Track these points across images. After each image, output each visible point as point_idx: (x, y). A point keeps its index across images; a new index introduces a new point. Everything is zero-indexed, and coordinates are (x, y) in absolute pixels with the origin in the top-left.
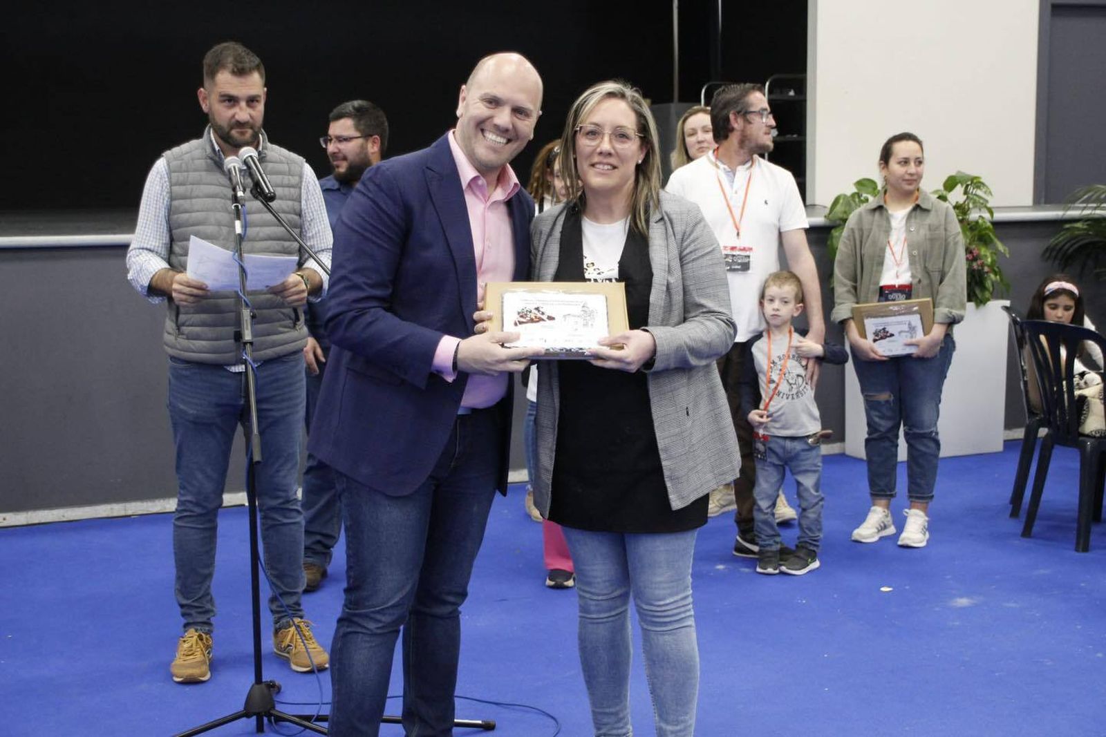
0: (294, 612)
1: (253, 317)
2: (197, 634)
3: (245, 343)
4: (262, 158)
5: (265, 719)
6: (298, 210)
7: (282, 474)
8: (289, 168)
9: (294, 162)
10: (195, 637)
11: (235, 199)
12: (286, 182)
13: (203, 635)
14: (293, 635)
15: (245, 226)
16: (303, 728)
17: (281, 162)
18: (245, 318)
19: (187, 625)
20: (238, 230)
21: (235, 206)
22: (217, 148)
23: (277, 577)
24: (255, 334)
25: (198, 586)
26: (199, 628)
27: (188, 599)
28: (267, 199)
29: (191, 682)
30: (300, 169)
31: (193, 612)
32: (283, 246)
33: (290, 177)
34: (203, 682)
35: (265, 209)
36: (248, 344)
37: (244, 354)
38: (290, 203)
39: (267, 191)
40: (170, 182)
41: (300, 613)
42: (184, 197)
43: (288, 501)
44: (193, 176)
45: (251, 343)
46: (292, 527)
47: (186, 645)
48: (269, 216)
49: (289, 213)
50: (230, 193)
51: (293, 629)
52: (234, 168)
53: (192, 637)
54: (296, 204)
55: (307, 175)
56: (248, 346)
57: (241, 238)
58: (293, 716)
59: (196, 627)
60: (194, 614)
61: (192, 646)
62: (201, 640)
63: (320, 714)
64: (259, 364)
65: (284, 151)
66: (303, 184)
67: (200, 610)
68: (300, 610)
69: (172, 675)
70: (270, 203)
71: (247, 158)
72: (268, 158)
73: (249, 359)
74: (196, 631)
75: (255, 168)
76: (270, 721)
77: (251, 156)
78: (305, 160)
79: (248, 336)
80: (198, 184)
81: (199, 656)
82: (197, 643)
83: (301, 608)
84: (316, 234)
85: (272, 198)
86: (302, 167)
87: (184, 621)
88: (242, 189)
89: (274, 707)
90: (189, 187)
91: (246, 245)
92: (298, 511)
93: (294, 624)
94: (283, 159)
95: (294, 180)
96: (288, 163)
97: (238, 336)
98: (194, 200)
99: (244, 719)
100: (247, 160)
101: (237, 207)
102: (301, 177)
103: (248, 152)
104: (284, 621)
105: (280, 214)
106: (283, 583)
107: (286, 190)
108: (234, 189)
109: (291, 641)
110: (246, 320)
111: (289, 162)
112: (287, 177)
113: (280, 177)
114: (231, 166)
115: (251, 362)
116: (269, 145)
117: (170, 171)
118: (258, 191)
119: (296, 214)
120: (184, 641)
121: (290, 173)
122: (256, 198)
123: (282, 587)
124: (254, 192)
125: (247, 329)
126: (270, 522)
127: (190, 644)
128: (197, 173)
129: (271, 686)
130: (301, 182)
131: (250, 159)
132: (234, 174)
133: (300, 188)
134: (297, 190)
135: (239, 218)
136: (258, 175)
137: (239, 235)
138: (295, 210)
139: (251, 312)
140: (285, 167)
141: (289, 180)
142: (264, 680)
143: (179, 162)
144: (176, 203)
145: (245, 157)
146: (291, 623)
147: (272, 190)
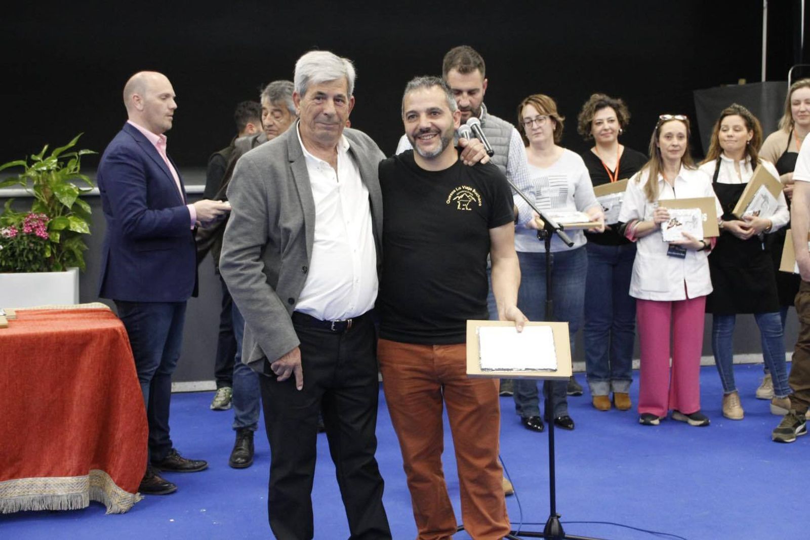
4: (483, 125)
6: (505, 162)
8: (502, 132)
9: (506, 128)
17: (496, 127)
30: (509, 132)
33: (502, 138)
38: (500, 157)
39: (488, 149)
52: (465, 133)
54: (505, 158)
55: (514, 136)
65: (499, 120)
66: (511, 142)
71: (473, 125)
72: (487, 124)
75: (478, 133)
77: (475, 124)
78: (513, 127)
84: (521, 179)
86: (511, 132)
94: (497, 125)
95: (504, 140)
96: (501, 128)
102: (509, 138)
111: (503, 128)
112: (499, 138)
113: (495, 138)
114: (463, 131)
116: (488, 115)
119: (504, 165)
121: (502, 135)
130: (509, 142)
131: (475, 126)
133: (508, 146)
134: (506, 147)
138: (503, 162)
140: (499, 131)
141: (500, 140)
145: (471, 125)
147: (491, 148)
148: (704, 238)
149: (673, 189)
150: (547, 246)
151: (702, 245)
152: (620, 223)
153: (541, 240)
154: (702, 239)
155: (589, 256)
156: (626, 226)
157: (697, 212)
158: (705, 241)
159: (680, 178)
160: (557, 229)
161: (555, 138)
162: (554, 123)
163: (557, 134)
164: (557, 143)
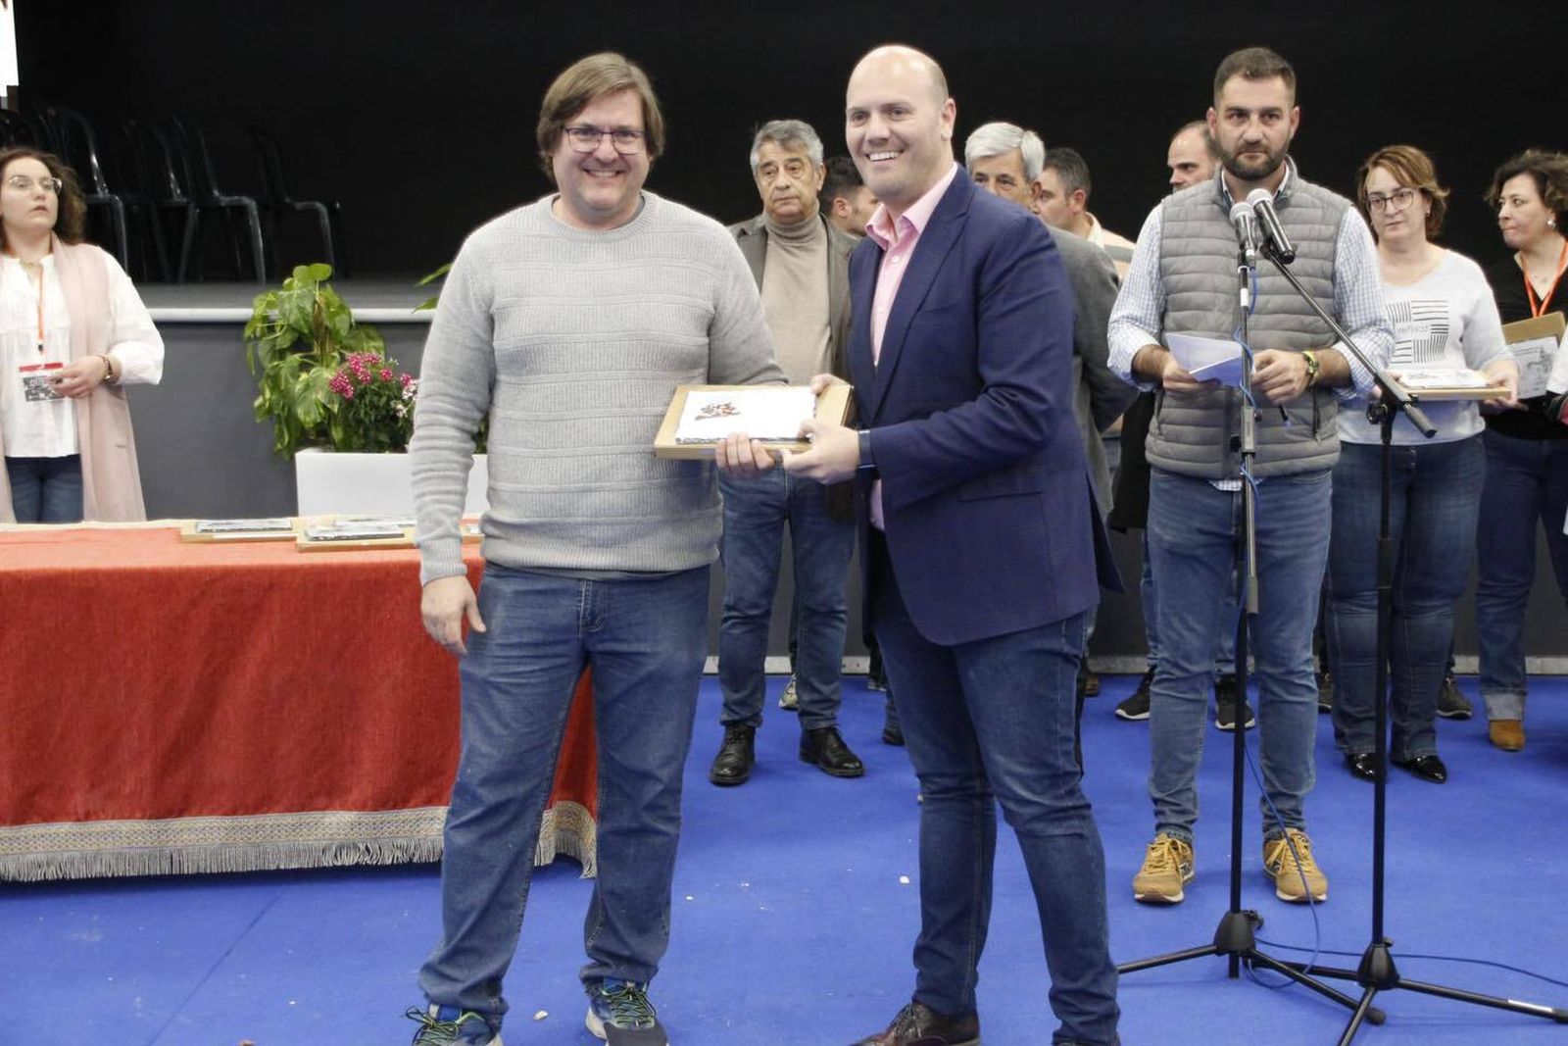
0: (1289, 821)
1: (1258, 419)
2: (1170, 840)
3: (1245, 454)
4: (1281, 202)
5: (1241, 960)
6: (1329, 272)
7: (1284, 635)
8: (1324, 215)
10: (1167, 845)
11: (1243, 259)
12: (1315, 233)
13: (1179, 842)
14: (1282, 850)
15: (1254, 294)
16: (1291, 980)
18: (1246, 420)
19: (1159, 827)
20: (1245, 300)
21: (1242, 269)
22: (1225, 188)
23: (1274, 770)
24: (1259, 442)
25: (1175, 777)
26: (1173, 832)
27: (1163, 792)
28: (1283, 259)
29: (1155, 902)
30: (1339, 215)
31: (1166, 809)
32: (1302, 322)
33: (1323, 227)
34: (1171, 904)
35: (1279, 272)
36: (1249, 456)
37: (1242, 469)
38: (1318, 263)
39: (1283, 249)
40: (1162, 234)
41: (1299, 824)
42: (1176, 254)
43: (1292, 673)
44: (1193, 226)
45: (1253, 454)
46: (1300, 708)
47: (1154, 854)
48: (1282, 281)
49: (1315, 276)
50: (1237, 251)
51: (1283, 842)
52: (1244, 217)
53: (1163, 844)
54: (1328, 264)
55: (1350, 224)
56: (1248, 458)
57: (1249, 311)
58: (1281, 962)
59: (1168, 831)
60: (1168, 812)
61: (1163, 855)
62: (1176, 849)
63: (1316, 964)
64: (1261, 480)
65: (1322, 192)
66: (1341, 236)
67: (1174, 808)
68: (1299, 820)
69: (1135, 892)
70: (1286, 266)
71: (1259, 203)
72: (1293, 201)
73: (1249, 475)
74: (1169, 835)
75: (1268, 218)
76: (1246, 965)
77: (1263, 202)
78: (1351, 203)
79: (1249, 445)
80: (1197, 236)
81: (1169, 869)
82: (1169, 852)
83: (1303, 817)
84: (1359, 304)
85: (1290, 259)
86: (1344, 213)
87: (1156, 821)
88: (1252, 245)
89: (1254, 947)
90: (1184, 241)
91: (1252, 319)
92: (1309, 688)
93: (1286, 836)
94: (1318, 202)
95: (1328, 230)
96: (1323, 208)
97: (1236, 444)
98: (1188, 258)
99: (1213, 956)
100: (1258, 207)
101: (1244, 270)
102: (1338, 225)
103: (1261, 195)
104: (1275, 830)
105: (1298, 278)
106: (1280, 781)
107: (1314, 244)
108: (1242, 246)
109: (1279, 857)
110: (1248, 424)
112: (1317, 227)
114: (1239, 215)
115: (1251, 479)
116: (1297, 181)
117: (1164, 221)
118: (1269, 247)
119: (1325, 278)
120: (1153, 849)
121: (1323, 221)
122: (1267, 257)
123: (1277, 784)
124: (1266, 250)
125: (1249, 435)
126: (1269, 697)
127: (1159, 853)
128: (1198, 223)
129: (1252, 918)
130: (1338, 232)
131: (1261, 205)
132: (1243, 225)
133: (1336, 240)
134: (1331, 245)
135: (1246, 285)
136: (1272, 225)
137: (1246, 308)
138: (1323, 272)
139: (1255, 412)
140: (1317, 213)
141: (1321, 231)
142: (1242, 908)
143: (1177, 209)
144: (1167, 261)
145: (1256, 202)
146: (1283, 834)
147: (1290, 248)
150: (1386, 434)
152: (1551, 395)
155: (1489, 458)
156: (1561, 401)
160: (1404, 403)
161: (1428, 230)
162: (1428, 202)
163: (1433, 223)
164: (1431, 239)
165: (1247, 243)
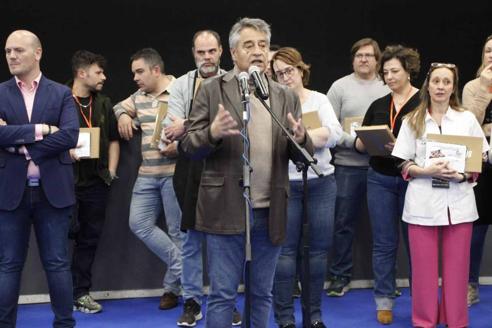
11: (244, 98)
15: (249, 115)
18: (246, 172)
28: (263, 98)
36: (247, 188)
39: (263, 93)
52: (245, 79)
70: (264, 101)
75: (257, 79)
77: (255, 72)
88: (248, 92)
97: (241, 183)
100: (253, 74)
101: (245, 103)
103: (253, 69)
108: (244, 92)
114: (242, 78)
118: (258, 93)
132: (244, 83)
135: (245, 110)
136: (259, 83)
145: (252, 72)
147: (266, 93)
148: (466, 172)
149: (440, 127)
151: (461, 177)
153: (299, 171)
154: (463, 172)
157: (462, 148)
158: (466, 174)
159: (447, 118)
160: (311, 162)
161: (303, 83)
162: (301, 71)
163: (305, 80)
164: (305, 87)
165: (245, 90)
